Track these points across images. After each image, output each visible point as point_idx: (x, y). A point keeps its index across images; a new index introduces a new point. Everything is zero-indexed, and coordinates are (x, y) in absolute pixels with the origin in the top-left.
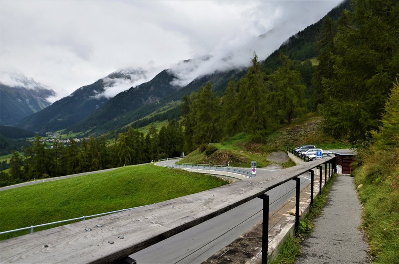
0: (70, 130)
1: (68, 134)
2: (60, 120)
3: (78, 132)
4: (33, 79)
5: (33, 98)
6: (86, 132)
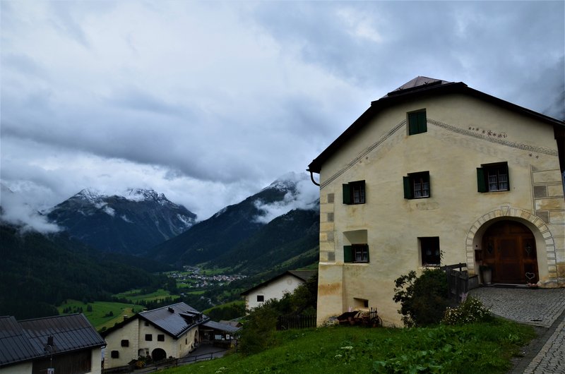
0: (214, 264)
1: (212, 269)
2: (200, 250)
3: (225, 267)
4: (164, 194)
5: (163, 220)
6: (236, 267)
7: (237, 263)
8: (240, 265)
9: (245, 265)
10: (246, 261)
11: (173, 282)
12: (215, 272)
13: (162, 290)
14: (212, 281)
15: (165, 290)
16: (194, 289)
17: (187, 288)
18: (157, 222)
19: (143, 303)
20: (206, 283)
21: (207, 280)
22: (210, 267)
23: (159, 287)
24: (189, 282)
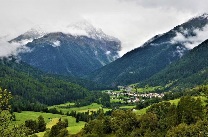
0: (145, 84)
1: (144, 88)
2: (132, 73)
3: (156, 86)
4: (101, 30)
5: (101, 50)
6: (166, 86)
7: (167, 82)
8: (171, 84)
9: (175, 84)
10: (176, 80)
11: (107, 98)
12: (146, 90)
13: (96, 104)
14: (144, 98)
15: (98, 103)
16: (127, 104)
17: (120, 103)
18: (96, 52)
19: (73, 114)
20: (137, 99)
21: (138, 97)
22: (142, 86)
23: (93, 101)
24: (121, 98)
